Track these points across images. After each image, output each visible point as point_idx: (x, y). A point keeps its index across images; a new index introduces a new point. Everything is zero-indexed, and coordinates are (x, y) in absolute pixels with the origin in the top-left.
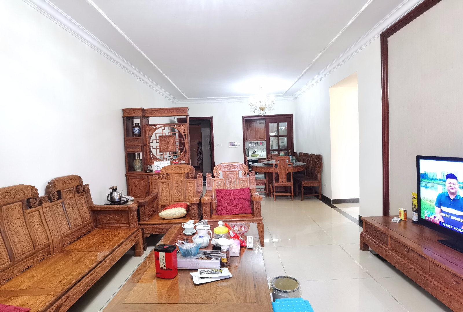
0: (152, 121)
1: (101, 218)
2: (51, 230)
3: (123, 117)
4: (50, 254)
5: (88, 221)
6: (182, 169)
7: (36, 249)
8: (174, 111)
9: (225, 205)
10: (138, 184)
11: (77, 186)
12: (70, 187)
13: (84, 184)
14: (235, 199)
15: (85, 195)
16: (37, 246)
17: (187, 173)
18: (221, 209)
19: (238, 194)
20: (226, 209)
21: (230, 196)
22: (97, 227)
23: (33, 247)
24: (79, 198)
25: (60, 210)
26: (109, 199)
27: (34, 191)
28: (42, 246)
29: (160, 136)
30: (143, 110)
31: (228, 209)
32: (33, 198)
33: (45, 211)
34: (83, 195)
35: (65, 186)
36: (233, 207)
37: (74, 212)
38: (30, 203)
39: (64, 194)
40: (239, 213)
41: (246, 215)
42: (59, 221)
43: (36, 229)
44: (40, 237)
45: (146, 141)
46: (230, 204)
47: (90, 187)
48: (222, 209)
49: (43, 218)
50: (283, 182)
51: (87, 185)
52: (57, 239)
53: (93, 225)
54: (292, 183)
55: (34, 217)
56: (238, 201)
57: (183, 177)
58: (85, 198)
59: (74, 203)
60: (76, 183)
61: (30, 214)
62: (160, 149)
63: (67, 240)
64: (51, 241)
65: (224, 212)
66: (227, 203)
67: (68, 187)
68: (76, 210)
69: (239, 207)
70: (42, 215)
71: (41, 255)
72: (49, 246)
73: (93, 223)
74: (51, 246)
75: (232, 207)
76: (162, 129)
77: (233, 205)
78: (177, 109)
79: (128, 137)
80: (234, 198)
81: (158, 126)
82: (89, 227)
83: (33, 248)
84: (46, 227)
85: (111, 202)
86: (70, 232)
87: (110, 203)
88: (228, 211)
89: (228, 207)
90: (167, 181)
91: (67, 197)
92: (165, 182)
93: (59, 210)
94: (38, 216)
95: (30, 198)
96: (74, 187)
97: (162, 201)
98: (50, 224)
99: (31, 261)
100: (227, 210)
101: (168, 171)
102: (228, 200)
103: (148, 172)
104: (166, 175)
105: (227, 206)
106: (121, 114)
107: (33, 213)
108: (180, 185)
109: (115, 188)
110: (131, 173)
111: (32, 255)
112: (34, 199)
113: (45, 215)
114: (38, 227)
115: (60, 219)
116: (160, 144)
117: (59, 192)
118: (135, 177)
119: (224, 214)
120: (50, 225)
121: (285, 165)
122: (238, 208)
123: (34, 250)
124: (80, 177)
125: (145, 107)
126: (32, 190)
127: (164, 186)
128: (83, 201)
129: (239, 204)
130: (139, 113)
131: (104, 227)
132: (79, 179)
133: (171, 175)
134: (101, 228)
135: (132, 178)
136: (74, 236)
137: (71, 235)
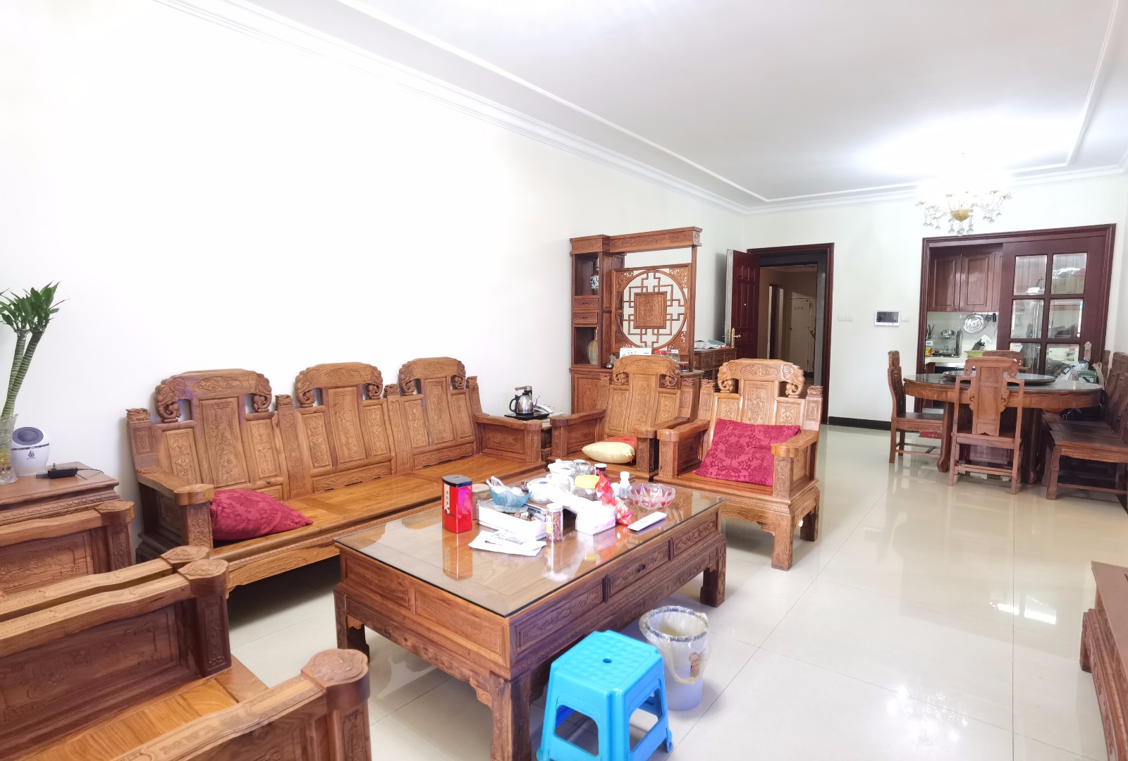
0: (631, 260)
1: (489, 439)
2: (396, 438)
3: (571, 255)
4: (391, 474)
5: (466, 438)
6: (654, 365)
7: (368, 460)
8: (667, 236)
9: (722, 455)
10: (589, 389)
11: (454, 377)
12: (439, 376)
13: (467, 375)
14: (748, 446)
15: (467, 394)
16: (371, 455)
17: (663, 376)
18: (709, 464)
19: (760, 436)
20: (720, 465)
21: (740, 437)
22: (482, 452)
23: (364, 454)
24: (455, 397)
25: (417, 411)
26: (513, 408)
27: (376, 374)
28: (378, 459)
29: (636, 294)
30: (607, 240)
31: (724, 466)
32: (374, 385)
33: (390, 407)
34: (464, 393)
35: (428, 373)
36: (739, 463)
37: (441, 418)
38: (369, 391)
39: (426, 386)
40: (747, 479)
41: (762, 487)
42: (412, 428)
43: (374, 430)
44: (378, 443)
45: (611, 304)
46: (733, 455)
47: (478, 382)
48: (711, 464)
49: (386, 418)
50: (985, 434)
51: (474, 378)
52: (405, 453)
53: (475, 447)
54: (1018, 439)
55: (375, 415)
56: (754, 452)
57: (654, 382)
58: (468, 400)
59: (444, 404)
60: (452, 371)
61: (368, 408)
62: (635, 320)
63: (422, 460)
64: (393, 454)
65: (714, 471)
66: (727, 453)
67: (434, 376)
68: (446, 416)
69: (752, 467)
70: (386, 412)
71: (377, 471)
72: (390, 461)
73: (475, 443)
74: (392, 461)
75: (735, 463)
76: (643, 279)
77: (740, 460)
78: (673, 233)
79: (582, 295)
80: (748, 443)
81: (636, 273)
82: (468, 448)
83: (364, 457)
84: (389, 432)
85: (517, 414)
86: (429, 448)
87: (515, 415)
88: (722, 471)
89: (727, 462)
90: (624, 387)
91: (432, 392)
92: (621, 390)
93: (415, 411)
94: (378, 412)
95: (369, 384)
96: (446, 377)
97: (611, 428)
98: (397, 429)
99: (361, 475)
100: (721, 467)
101: (627, 367)
102: (731, 445)
103: (609, 368)
104: (622, 376)
105: (724, 458)
106: (567, 248)
107: (372, 407)
108: (647, 399)
109: (528, 389)
110: (582, 368)
111: (364, 466)
112: (375, 387)
113: (391, 413)
114: (377, 430)
115: (415, 425)
116: (635, 311)
117: (418, 382)
118: (585, 376)
119: (713, 476)
120: (395, 430)
121: (995, 385)
122: (749, 467)
123: (366, 461)
124: (460, 362)
125: (610, 233)
126: (372, 372)
127: (617, 397)
128: (462, 403)
129: (755, 460)
130: (598, 245)
131: (491, 454)
132: (460, 366)
133: (631, 376)
134: (488, 455)
135: (580, 376)
136: (435, 457)
137: (430, 454)
